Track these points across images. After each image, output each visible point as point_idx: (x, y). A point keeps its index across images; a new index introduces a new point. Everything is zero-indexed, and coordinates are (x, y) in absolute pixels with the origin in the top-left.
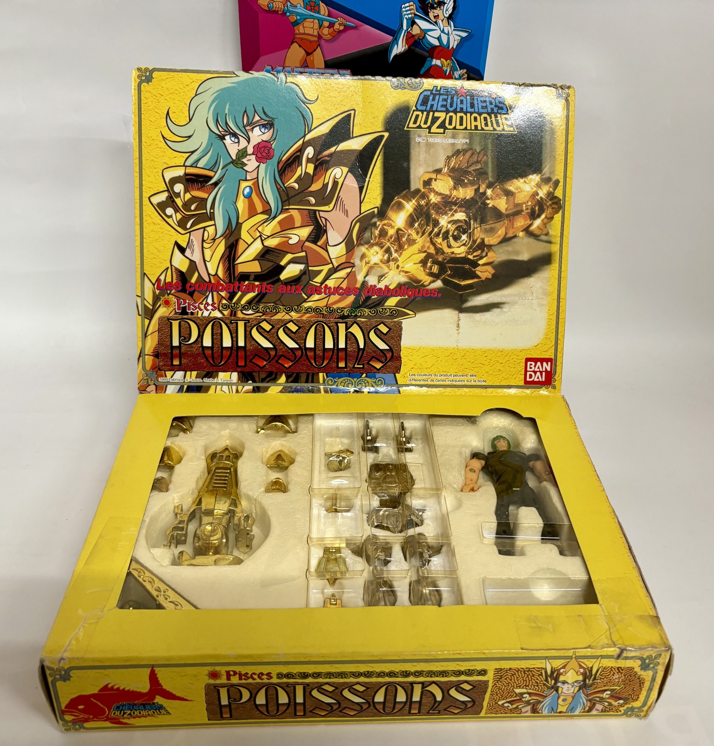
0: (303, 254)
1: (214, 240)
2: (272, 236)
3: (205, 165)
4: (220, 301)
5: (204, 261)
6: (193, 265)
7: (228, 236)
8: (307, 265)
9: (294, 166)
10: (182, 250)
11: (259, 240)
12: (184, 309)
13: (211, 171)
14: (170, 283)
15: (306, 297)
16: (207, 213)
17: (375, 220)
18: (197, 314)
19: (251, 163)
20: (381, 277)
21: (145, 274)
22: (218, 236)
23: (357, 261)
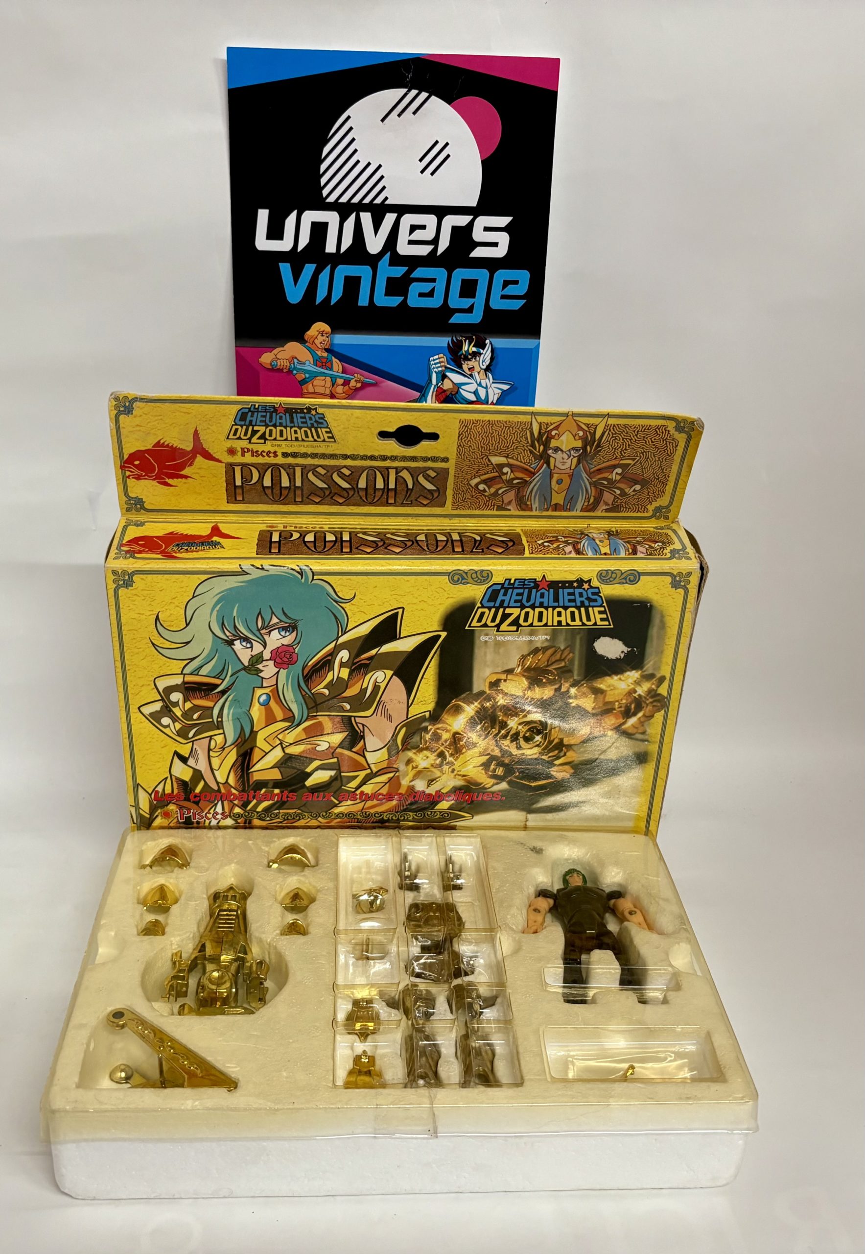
0: (335, 760)
1: (223, 748)
2: (296, 743)
3: (210, 672)
4: (231, 810)
5: (212, 770)
6: (198, 775)
7: (240, 744)
8: (339, 771)
9: (322, 672)
10: (184, 760)
11: (279, 747)
12: (188, 818)
13: (218, 678)
14: (169, 795)
15: (337, 802)
16: (213, 721)
17: (424, 725)
18: (204, 823)
19: (268, 669)
20: (430, 782)
21: (138, 785)
22: (229, 743)
23: (402, 767)
